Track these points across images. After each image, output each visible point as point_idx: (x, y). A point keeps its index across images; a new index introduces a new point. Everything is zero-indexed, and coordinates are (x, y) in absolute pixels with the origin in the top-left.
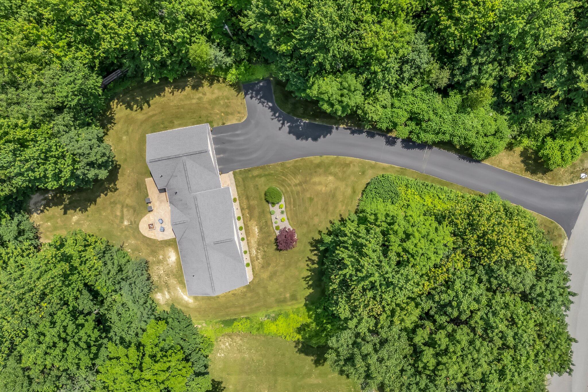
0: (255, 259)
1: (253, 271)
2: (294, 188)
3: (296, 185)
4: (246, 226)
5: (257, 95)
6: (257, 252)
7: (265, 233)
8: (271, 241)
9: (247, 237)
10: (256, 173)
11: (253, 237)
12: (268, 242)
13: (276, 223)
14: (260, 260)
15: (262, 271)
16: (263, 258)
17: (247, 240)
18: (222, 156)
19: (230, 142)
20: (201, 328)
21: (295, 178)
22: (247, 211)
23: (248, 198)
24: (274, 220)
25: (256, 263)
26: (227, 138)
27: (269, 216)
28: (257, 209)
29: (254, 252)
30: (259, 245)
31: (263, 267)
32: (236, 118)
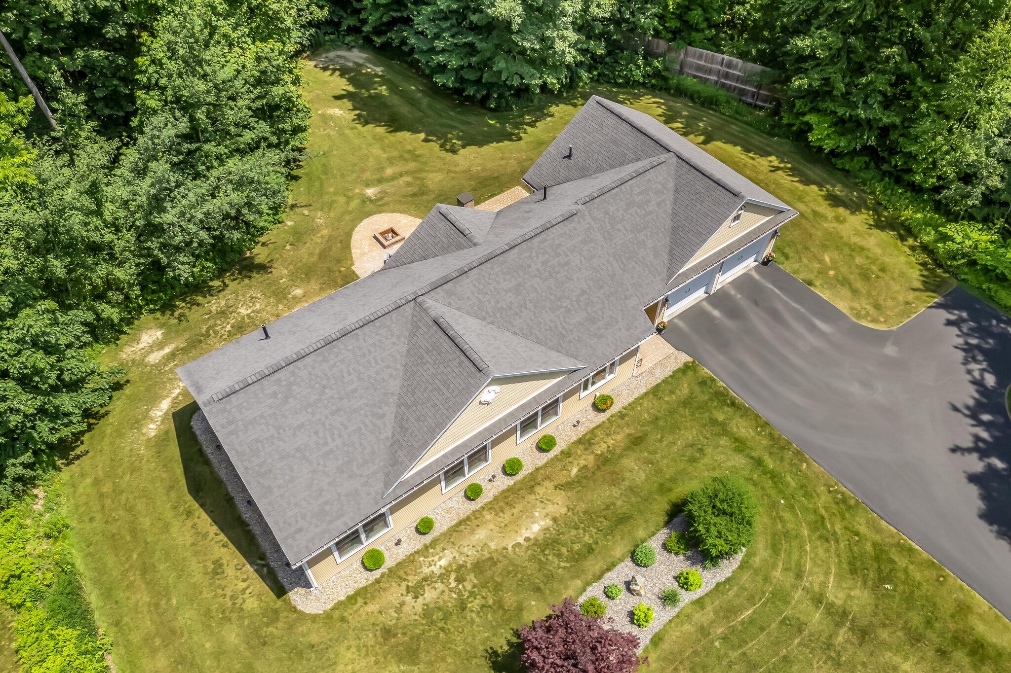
0: (413, 580)
1: (351, 599)
2: (798, 595)
3: (818, 600)
4: (532, 483)
5: (972, 332)
6: (443, 577)
7: (542, 565)
8: (520, 609)
9: (489, 507)
10: (743, 428)
11: (504, 528)
12: (510, 600)
13: (608, 594)
14: (414, 607)
15: (369, 639)
16: (427, 613)
17: (476, 515)
18: (716, 313)
19: (775, 315)
20: (30, 513)
21: (840, 577)
22: (588, 460)
23: (636, 442)
24: (616, 577)
25: (395, 593)
26: (780, 307)
27: (620, 549)
28: (616, 492)
29: (442, 561)
30: (478, 567)
31: (387, 633)
32: (856, 305)
